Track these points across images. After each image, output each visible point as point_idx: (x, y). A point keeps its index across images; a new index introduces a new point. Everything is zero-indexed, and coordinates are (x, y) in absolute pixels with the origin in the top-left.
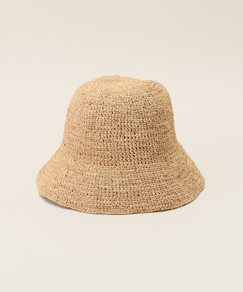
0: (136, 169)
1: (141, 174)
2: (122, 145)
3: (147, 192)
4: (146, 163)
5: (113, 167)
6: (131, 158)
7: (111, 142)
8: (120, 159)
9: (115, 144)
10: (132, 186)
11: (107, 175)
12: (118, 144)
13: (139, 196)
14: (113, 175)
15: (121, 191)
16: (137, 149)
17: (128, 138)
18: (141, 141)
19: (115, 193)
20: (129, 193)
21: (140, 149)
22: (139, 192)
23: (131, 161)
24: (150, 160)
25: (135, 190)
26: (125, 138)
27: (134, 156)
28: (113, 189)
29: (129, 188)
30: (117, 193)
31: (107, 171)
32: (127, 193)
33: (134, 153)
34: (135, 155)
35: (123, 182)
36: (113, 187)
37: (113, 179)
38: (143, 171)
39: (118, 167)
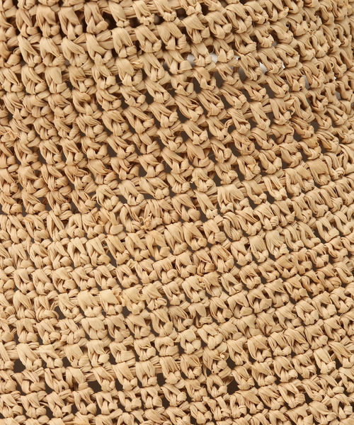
0: (203, 218)
1: (239, 245)
2: (95, 72)
3: (280, 362)
4: (264, 172)
5: (51, 217)
6: (166, 154)
7: (22, 62)
8: (96, 166)
9: (53, 74)
10: (189, 334)
11: (21, 272)
12: (73, 73)
13: (233, 387)
14: (58, 273)
15: (119, 369)
16: (198, 89)
17: (135, 23)
18: (219, 32)
19: (85, 391)
20: (171, 378)
21: (220, 83)
22: (231, 365)
23: (167, 170)
24: (288, 146)
25: (208, 354)
26: (112, 25)
27: (186, 138)
28: (66, 363)
29: (171, 350)
30: (95, 386)
31: (15, 249)
32: (161, 380)
33: (183, 119)
34: (187, 127)
35: (126, 312)
36: (68, 351)
37: (62, 301)
38: (251, 229)
39: (87, 219)
